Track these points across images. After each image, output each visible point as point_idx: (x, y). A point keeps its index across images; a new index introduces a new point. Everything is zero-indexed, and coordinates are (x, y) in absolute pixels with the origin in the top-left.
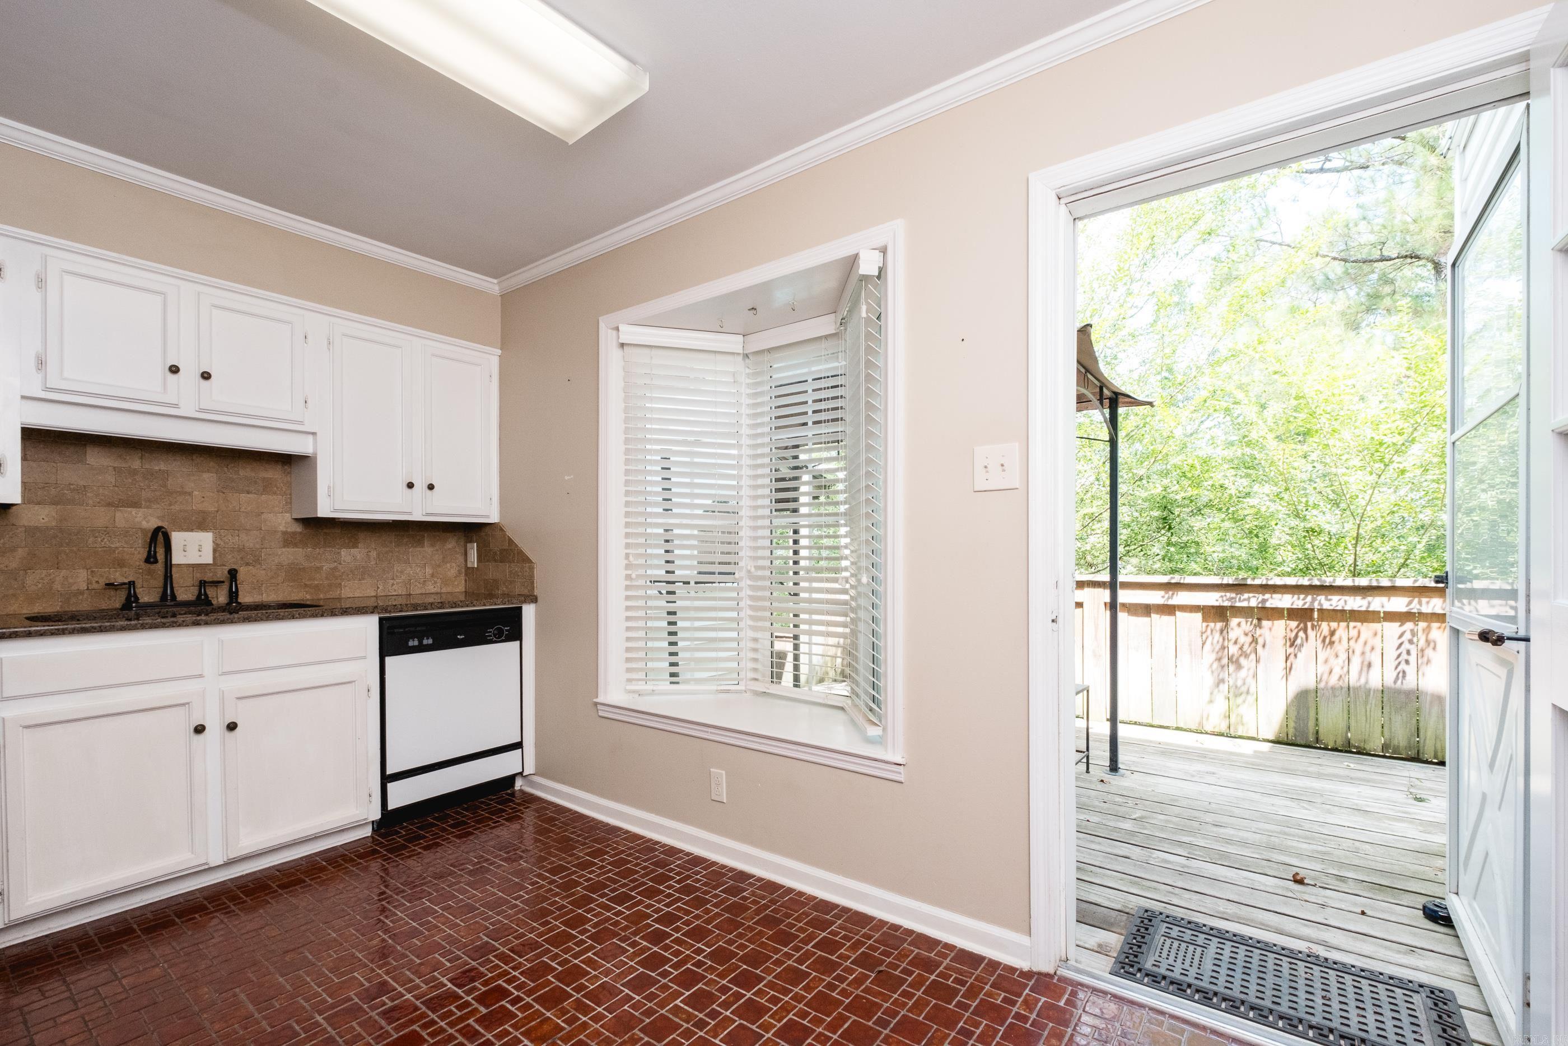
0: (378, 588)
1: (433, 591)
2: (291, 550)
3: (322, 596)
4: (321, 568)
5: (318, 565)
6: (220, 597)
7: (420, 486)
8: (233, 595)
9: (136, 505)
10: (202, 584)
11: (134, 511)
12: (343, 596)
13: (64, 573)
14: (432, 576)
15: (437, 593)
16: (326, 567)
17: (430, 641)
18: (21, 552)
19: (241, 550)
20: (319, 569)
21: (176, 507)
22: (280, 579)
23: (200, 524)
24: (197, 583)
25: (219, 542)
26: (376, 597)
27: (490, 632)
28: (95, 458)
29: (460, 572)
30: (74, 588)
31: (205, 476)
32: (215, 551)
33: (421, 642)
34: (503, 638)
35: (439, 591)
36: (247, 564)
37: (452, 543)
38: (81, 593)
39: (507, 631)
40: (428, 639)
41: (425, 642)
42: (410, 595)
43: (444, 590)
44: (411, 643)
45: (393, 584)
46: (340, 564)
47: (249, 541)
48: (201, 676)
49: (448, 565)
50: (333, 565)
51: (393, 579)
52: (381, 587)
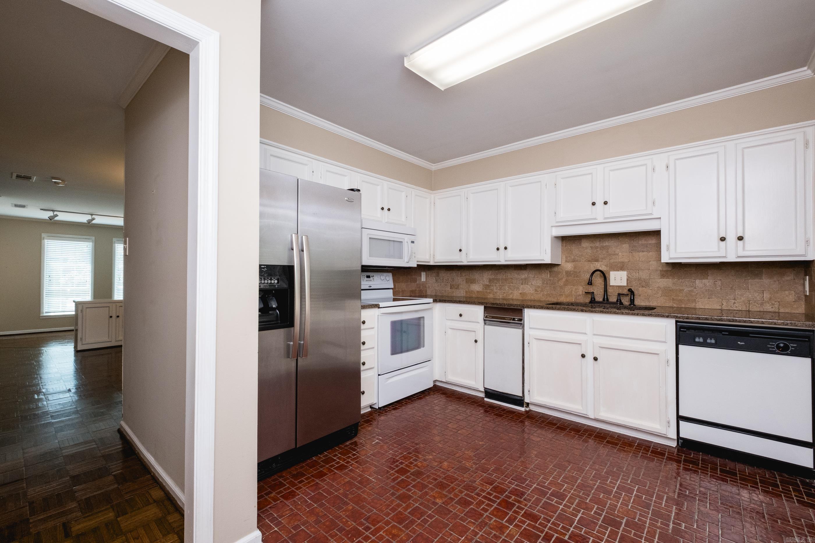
0: (723, 304)
1: (771, 310)
2: (665, 280)
3: (683, 306)
4: (683, 290)
5: (681, 288)
6: (626, 301)
8: (632, 301)
9: (597, 261)
10: (619, 295)
11: (597, 263)
12: (697, 307)
13: (575, 287)
14: (770, 299)
15: (775, 312)
16: (686, 290)
17: (713, 341)
18: (564, 280)
19: (639, 279)
20: (681, 291)
21: (612, 261)
22: (659, 295)
23: (621, 267)
24: (617, 294)
25: (629, 276)
26: (721, 310)
27: (774, 345)
28: (585, 244)
29: (799, 298)
30: (578, 293)
31: (624, 245)
32: (627, 280)
33: (705, 340)
34: (789, 352)
35: (777, 311)
36: (643, 287)
37: (789, 276)
38: (580, 295)
39: (792, 347)
40: (711, 339)
41: (709, 341)
42: (749, 311)
43: (782, 310)
44: (697, 340)
45: (734, 303)
46: (695, 288)
47: (644, 275)
48: (585, 334)
49: (787, 292)
50: (690, 289)
51: (735, 299)
52: (725, 304)
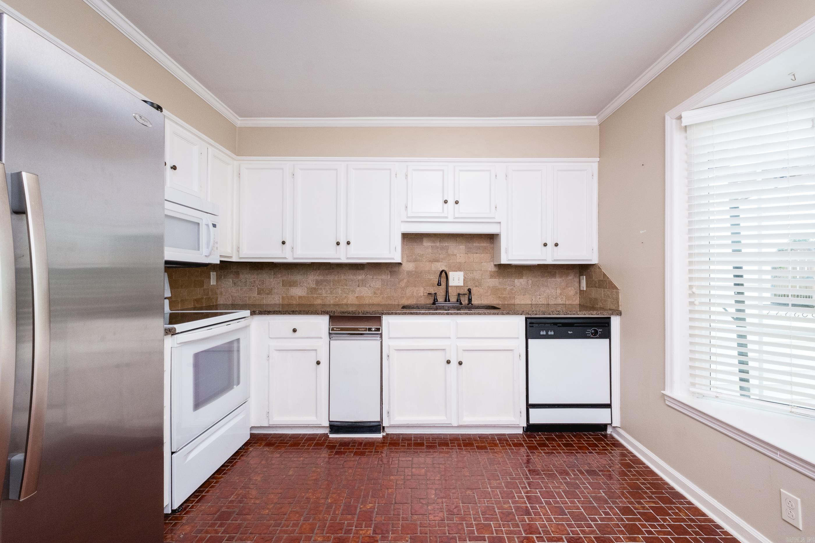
0: (532, 300)
1: (561, 303)
2: (493, 280)
3: (506, 303)
4: (506, 289)
5: (505, 287)
6: (465, 301)
7: (550, 245)
8: (470, 300)
9: (437, 261)
10: (459, 295)
11: (437, 263)
12: (516, 303)
13: (417, 288)
14: (561, 294)
15: (563, 304)
16: (508, 288)
17: (552, 333)
18: (405, 281)
19: (474, 279)
20: (505, 289)
21: (451, 261)
22: (489, 293)
23: (459, 269)
24: (457, 295)
25: (466, 276)
26: (531, 304)
27: (589, 331)
28: (427, 243)
29: (576, 293)
30: (420, 295)
31: (461, 247)
32: (464, 280)
33: (547, 333)
34: (598, 336)
35: (564, 303)
36: (476, 286)
37: (571, 277)
38: (421, 297)
39: (600, 331)
40: (551, 331)
41: (550, 333)
42: (548, 304)
43: (567, 303)
44: (542, 333)
45: (540, 298)
46: (514, 287)
47: (477, 275)
48: (449, 338)
49: (570, 288)
50: (511, 288)
51: (540, 295)
52: (534, 299)
